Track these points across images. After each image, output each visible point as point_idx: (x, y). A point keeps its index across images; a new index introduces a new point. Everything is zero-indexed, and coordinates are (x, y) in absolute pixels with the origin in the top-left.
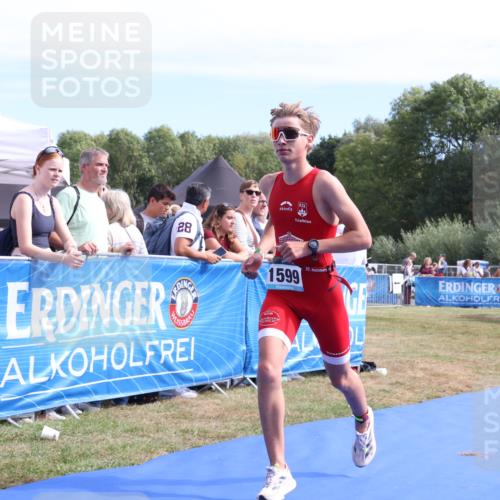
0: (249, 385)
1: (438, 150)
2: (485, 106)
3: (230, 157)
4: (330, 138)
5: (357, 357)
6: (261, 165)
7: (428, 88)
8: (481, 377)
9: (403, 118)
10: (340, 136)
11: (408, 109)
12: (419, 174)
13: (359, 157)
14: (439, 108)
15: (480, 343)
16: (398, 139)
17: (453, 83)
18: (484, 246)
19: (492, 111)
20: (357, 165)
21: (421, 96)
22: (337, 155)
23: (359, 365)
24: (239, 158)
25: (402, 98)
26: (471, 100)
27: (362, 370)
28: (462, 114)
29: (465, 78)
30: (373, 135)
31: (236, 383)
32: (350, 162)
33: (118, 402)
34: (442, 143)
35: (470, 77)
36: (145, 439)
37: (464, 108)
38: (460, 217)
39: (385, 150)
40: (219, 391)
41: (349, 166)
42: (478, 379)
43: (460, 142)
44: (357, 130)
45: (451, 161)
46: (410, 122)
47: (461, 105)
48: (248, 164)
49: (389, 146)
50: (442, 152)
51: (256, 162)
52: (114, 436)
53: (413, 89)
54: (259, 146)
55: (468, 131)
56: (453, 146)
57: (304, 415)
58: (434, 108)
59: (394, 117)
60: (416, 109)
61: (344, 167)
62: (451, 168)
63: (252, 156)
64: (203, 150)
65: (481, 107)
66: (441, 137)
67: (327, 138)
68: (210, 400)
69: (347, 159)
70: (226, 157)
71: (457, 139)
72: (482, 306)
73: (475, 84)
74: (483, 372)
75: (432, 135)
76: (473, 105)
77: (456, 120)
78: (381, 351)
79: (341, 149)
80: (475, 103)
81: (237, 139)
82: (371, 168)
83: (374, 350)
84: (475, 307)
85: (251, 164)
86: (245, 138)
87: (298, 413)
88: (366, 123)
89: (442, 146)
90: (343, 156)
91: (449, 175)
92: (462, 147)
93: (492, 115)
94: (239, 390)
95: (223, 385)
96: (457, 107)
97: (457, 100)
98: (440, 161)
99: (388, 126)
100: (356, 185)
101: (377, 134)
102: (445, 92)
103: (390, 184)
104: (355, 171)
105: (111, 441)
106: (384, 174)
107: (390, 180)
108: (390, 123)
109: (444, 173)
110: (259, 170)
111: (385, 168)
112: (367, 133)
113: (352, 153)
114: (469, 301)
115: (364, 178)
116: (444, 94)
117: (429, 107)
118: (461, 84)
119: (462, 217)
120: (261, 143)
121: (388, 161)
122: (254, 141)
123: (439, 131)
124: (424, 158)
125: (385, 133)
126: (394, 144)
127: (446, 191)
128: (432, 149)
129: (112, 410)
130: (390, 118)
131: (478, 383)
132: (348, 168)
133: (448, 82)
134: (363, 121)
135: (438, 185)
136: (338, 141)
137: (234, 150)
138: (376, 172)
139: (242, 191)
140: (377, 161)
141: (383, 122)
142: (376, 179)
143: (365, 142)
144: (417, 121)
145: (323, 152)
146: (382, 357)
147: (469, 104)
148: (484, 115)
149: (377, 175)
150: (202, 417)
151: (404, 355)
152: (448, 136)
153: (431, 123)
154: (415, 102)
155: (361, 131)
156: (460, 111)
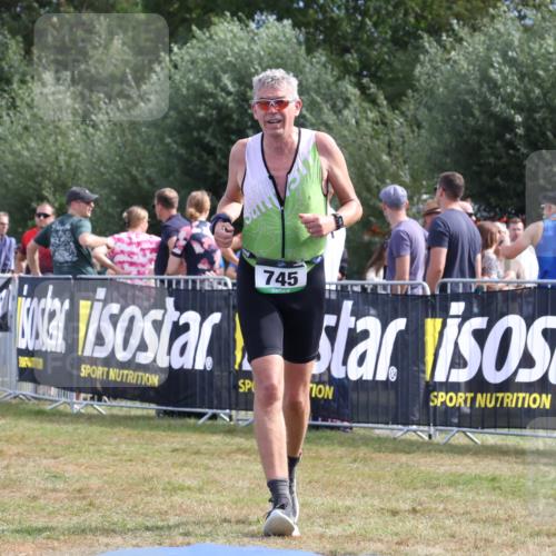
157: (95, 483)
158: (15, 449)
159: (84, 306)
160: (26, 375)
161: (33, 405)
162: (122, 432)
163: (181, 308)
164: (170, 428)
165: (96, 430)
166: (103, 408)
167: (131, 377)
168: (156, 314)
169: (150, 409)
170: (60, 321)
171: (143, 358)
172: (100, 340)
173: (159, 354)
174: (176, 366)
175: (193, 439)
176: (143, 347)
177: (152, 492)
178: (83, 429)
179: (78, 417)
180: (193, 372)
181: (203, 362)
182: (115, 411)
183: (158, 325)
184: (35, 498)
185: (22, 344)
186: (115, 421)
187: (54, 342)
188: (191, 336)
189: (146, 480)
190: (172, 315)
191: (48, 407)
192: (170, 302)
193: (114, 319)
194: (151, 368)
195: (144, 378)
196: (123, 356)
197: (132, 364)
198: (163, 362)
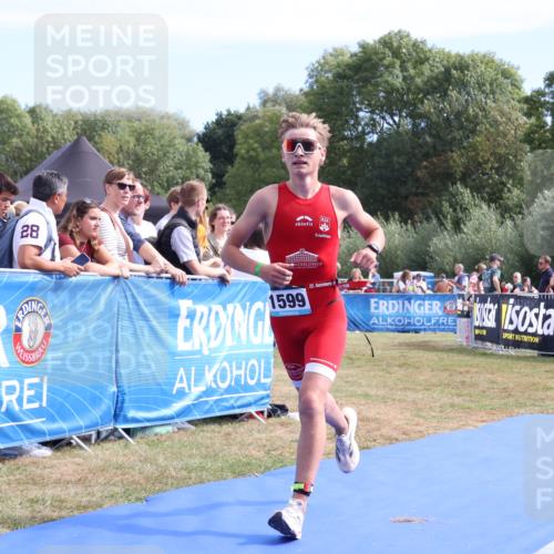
0: (121, 437)
1: (368, 129)
2: (427, 72)
3: (97, 139)
4: (229, 114)
5: (262, 398)
6: (138, 149)
7: (355, 49)
8: (421, 421)
9: (323, 87)
10: (242, 110)
11: (330, 75)
12: (345, 161)
13: (267, 138)
14: (369, 74)
15: (422, 378)
17: (386, 42)
18: (427, 253)
19: (436, 79)
20: (264, 149)
21: (346, 58)
22: (239, 136)
23: (265, 409)
24: (109, 141)
25: (322, 61)
26: (409, 65)
27: (269, 416)
28: (398, 82)
29: (401, 35)
30: (284, 110)
31: (103, 435)
32: (256, 145)
34: (374, 120)
35: (408, 36)
37: (400, 75)
38: (397, 216)
40: (81, 447)
41: (254, 149)
42: (417, 425)
43: (396, 119)
44: (264, 103)
45: (385, 144)
46: (332, 92)
47: (397, 71)
48: (121, 149)
50: (373, 132)
51: (132, 145)
53: (335, 50)
54: (136, 124)
55: (405, 104)
56: (386, 124)
57: (193, 475)
58: (363, 74)
59: (311, 86)
60: (339, 76)
61: (248, 152)
62: (384, 152)
63: (127, 138)
64: (61, 129)
65: (422, 74)
66: (372, 112)
67: (225, 113)
68: (69, 459)
69: (251, 141)
70: (90, 139)
71: (392, 116)
72: (425, 330)
73: (415, 45)
74: (424, 414)
75: (360, 110)
76: (412, 72)
77: (391, 90)
79: (243, 127)
80: (414, 68)
81: (106, 114)
84: (417, 331)
85: (125, 148)
86: (117, 113)
87: (184, 473)
88: (275, 95)
89: (373, 124)
90: (246, 137)
91: (382, 161)
92: (398, 125)
93: (435, 83)
94: (107, 445)
95: (86, 439)
96: (391, 73)
97: (392, 65)
98: (370, 144)
99: (303, 98)
100: (263, 175)
101: (289, 108)
102: (376, 53)
104: (262, 156)
108: (306, 94)
109: (377, 160)
110: (136, 154)
112: (277, 107)
113: (258, 133)
114: (409, 324)
115: (274, 167)
116: (374, 57)
118: (395, 44)
119: (400, 216)
120: (139, 120)
122: (130, 119)
123: (369, 105)
124: (350, 139)
125: (301, 107)
127: (379, 183)
128: (360, 128)
130: (306, 88)
131: (419, 428)
132: (252, 153)
133: (379, 42)
134: (271, 91)
135: (369, 175)
136: (239, 117)
137: (103, 129)
139: (109, 183)
141: (297, 93)
143: (274, 119)
144: (341, 92)
145: (220, 132)
147: (407, 70)
148: (425, 83)
150: (58, 482)
152: (381, 111)
153: (359, 93)
154: (339, 66)
155: (269, 105)
156: (396, 79)
157: (511, 385)
158: (475, 370)
159: (504, 306)
160: (478, 337)
161: (482, 351)
162: (523, 363)
163: (547, 307)
164: (544, 361)
165: (509, 362)
166: (512, 352)
167: (526, 338)
168: (536, 310)
169: (535, 353)
170: (493, 313)
171: (531, 330)
172: (511, 322)
173: (538, 328)
174: (546, 333)
176: (531, 325)
177: (537, 390)
178: (504, 362)
179: (502, 356)
182: (520, 354)
183: (537, 315)
184: (484, 392)
185: (477, 324)
186: (518, 358)
187: (491, 324)
188: (552, 321)
189: (534, 384)
190: (543, 311)
191: (489, 352)
192: (542, 304)
193: (518, 313)
194: (535, 335)
195: (531, 339)
196: (522, 329)
197: (526, 333)
198: (540, 332)
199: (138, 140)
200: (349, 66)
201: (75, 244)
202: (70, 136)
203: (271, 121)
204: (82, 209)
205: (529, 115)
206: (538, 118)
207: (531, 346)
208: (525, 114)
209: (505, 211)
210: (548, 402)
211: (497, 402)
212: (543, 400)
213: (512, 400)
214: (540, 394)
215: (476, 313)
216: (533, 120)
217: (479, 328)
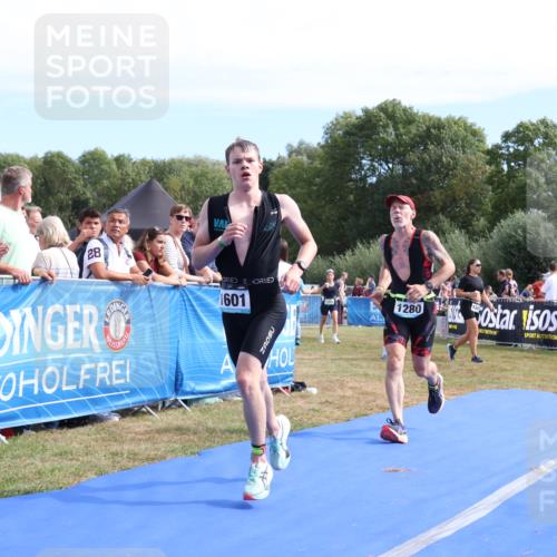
0: (181, 406)
1: (369, 173)
2: (414, 131)
3: (165, 180)
5: (287, 377)
6: (196, 189)
7: (360, 113)
9: (336, 141)
10: (274, 159)
11: (341, 132)
12: (352, 197)
13: (293, 180)
14: (369, 132)
16: (330, 162)
17: (383, 108)
19: (420, 137)
21: (353, 120)
22: (271, 178)
23: (289, 385)
24: (174, 181)
25: (335, 122)
26: (400, 126)
27: (293, 390)
28: (392, 138)
29: (395, 104)
30: (305, 158)
31: (167, 405)
32: (284, 185)
33: (48, 426)
34: (372, 165)
35: (400, 103)
36: (74, 462)
37: (393, 133)
39: (318, 173)
40: (151, 414)
43: (391, 166)
44: (290, 156)
45: (382, 185)
46: (342, 146)
47: (391, 130)
48: (183, 186)
49: (322, 170)
50: (373, 175)
51: (191, 185)
52: (43, 460)
53: (345, 113)
54: (194, 169)
55: (398, 155)
56: (383, 169)
58: (366, 132)
59: (326, 141)
60: (347, 133)
62: (381, 191)
63: (188, 179)
64: (138, 173)
65: (410, 132)
66: (372, 160)
68: (141, 422)
69: (281, 182)
70: (160, 180)
71: (387, 163)
73: (405, 110)
75: (363, 158)
76: (402, 131)
77: (386, 144)
78: (312, 371)
79: (275, 172)
80: (404, 128)
81: (172, 162)
82: (304, 191)
83: (305, 370)
85: (186, 187)
86: (180, 161)
88: (298, 147)
89: (373, 170)
90: (277, 179)
92: (392, 170)
93: (418, 139)
94: (170, 412)
95: (154, 408)
96: (386, 132)
97: (385, 127)
98: (371, 184)
99: (321, 150)
101: (309, 157)
102: (375, 116)
103: (323, 207)
105: (40, 465)
106: (318, 197)
107: (323, 202)
108: (322, 147)
109: (376, 196)
110: (194, 192)
111: (318, 190)
112: (300, 157)
113: (286, 176)
116: (373, 119)
117: (360, 130)
118: (390, 110)
120: (197, 166)
121: (321, 185)
122: (189, 164)
123: (370, 155)
124: (355, 181)
125: (318, 156)
126: (327, 167)
127: (377, 214)
128: (363, 172)
129: (42, 434)
130: (323, 143)
133: (377, 107)
134: (295, 145)
135: (370, 208)
136: (272, 164)
137: (170, 173)
138: (309, 195)
139: (172, 215)
140: (310, 183)
141: (315, 145)
142: (310, 202)
143: (298, 166)
144: (349, 145)
146: (314, 376)
147: (398, 130)
148: (412, 139)
149: (310, 197)
150: (132, 440)
151: (335, 374)
152: (379, 160)
153: (363, 146)
154: (347, 125)
155: (294, 155)
156: (390, 135)
160: (451, 331)
163: (503, 308)
164: (500, 349)
167: (487, 332)
168: (495, 311)
169: (494, 342)
171: (491, 326)
173: (496, 323)
174: (502, 328)
175: (509, 353)
176: (491, 322)
177: (494, 371)
180: (508, 330)
181: (512, 327)
183: (495, 315)
185: (450, 320)
187: (461, 320)
188: (507, 318)
190: (500, 311)
192: (499, 306)
194: (494, 329)
195: (491, 332)
196: (484, 325)
197: (487, 328)
198: (498, 327)
199: (196, 181)
200: (354, 126)
201: (147, 260)
202: (145, 178)
203: (295, 166)
204: (153, 235)
205: (489, 163)
206: (497, 166)
207: (490, 337)
208: (487, 163)
209: (473, 235)
210: (502, 380)
211: (464, 380)
212: (498, 379)
213: (475, 379)
214: (497, 374)
215: (450, 313)
216: (493, 167)
217: (451, 323)
